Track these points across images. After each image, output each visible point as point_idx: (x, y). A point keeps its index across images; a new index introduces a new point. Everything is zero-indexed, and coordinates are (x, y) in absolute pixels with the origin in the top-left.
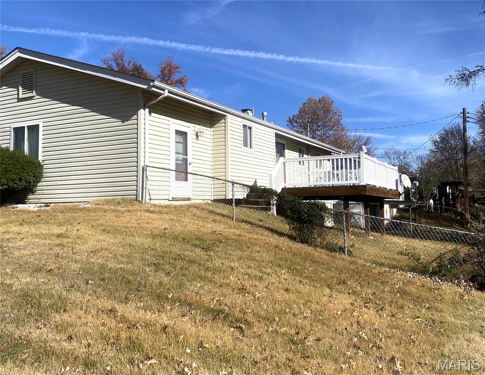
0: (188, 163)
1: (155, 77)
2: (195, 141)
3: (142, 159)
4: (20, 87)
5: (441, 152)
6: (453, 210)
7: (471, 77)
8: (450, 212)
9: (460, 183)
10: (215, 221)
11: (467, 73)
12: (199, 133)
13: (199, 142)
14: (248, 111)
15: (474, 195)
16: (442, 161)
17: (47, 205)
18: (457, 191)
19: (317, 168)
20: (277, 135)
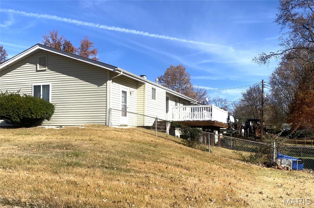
0: (127, 107)
1: (77, 48)
2: (130, 96)
3: (108, 105)
4: (38, 64)
5: (248, 101)
6: (254, 135)
7: (267, 59)
8: (252, 137)
9: (258, 120)
10: (148, 136)
11: (265, 56)
12: (132, 92)
13: (132, 96)
14: (144, 76)
15: (265, 127)
16: (248, 106)
17: (61, 126)
18: (256, 125)
19: (183, 110)
20: (167, 93)
